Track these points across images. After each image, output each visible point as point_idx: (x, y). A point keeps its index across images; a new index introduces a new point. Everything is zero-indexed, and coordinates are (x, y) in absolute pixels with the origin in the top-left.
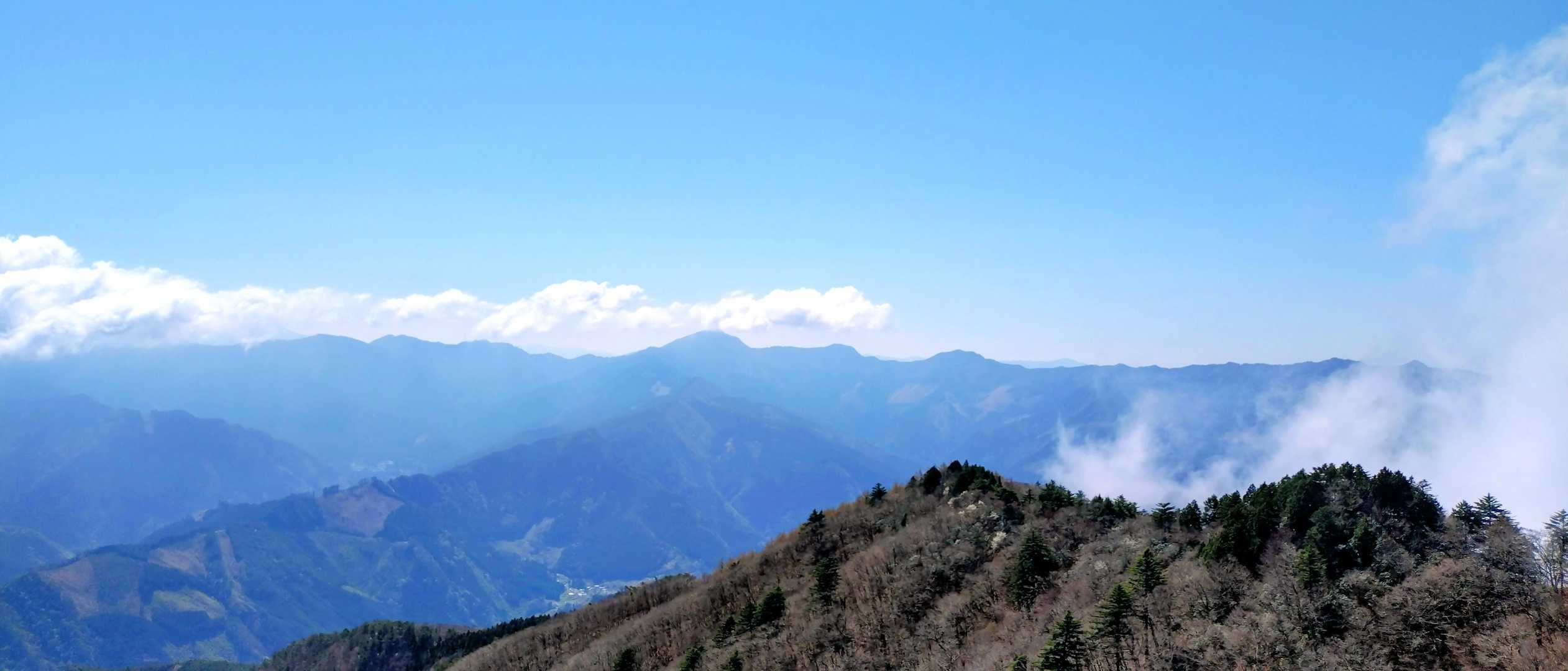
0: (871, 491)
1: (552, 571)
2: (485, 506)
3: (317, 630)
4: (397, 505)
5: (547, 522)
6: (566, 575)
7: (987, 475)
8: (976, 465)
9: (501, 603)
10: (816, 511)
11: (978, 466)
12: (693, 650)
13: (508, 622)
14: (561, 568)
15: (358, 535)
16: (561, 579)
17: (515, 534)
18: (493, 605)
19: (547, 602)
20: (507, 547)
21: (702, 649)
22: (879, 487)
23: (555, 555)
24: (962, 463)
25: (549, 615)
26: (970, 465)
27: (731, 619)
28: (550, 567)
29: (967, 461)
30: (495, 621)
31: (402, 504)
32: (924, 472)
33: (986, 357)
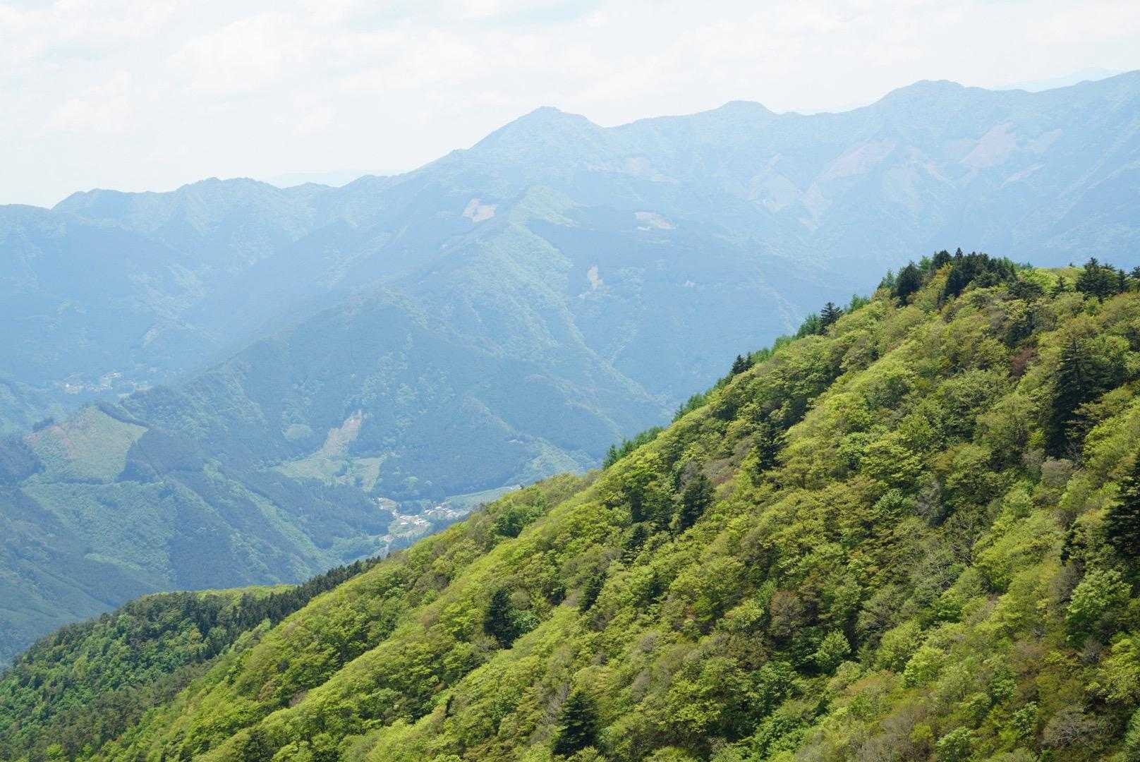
0: (819, 315)
1: (371, 495)
2: (261, 416)
3: (66, 619)
4: (138, 432)
5: (353, 424)
6: (391, 498)
7: (992, 265)
8: (974, 253)
9: (308, 547)
10: (742, 357)
11: (977, 254)
12: (593, 580)
13: (325, 575)
14: (385, 489)
15: (94, 483)
16: (385, 504)
17: (304, 448)
18: (298, 553)
19: (371, 539)
20: (298, 469)
21: (605, 576)
22: (830, 309)
23: (371, 469)
24: (953, 254)
25: (379, 558)
26: (965, 254)
27: (640, 528)
28: (367, 489)
29: (959, 250)
30: (306, 574)
31: (145, 430)
32: (896, 276)
33: (966, 85)
